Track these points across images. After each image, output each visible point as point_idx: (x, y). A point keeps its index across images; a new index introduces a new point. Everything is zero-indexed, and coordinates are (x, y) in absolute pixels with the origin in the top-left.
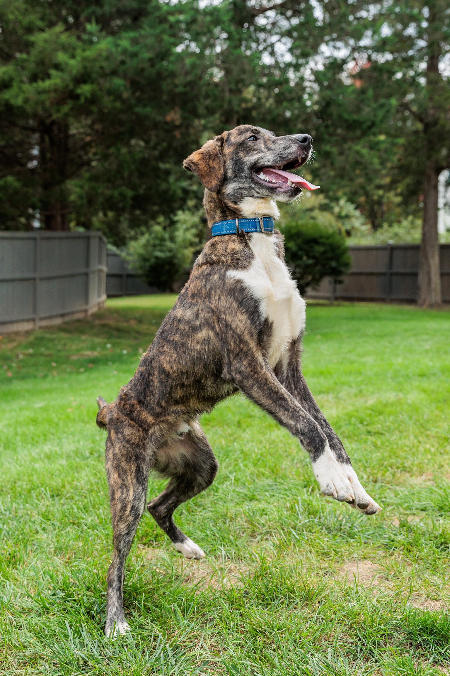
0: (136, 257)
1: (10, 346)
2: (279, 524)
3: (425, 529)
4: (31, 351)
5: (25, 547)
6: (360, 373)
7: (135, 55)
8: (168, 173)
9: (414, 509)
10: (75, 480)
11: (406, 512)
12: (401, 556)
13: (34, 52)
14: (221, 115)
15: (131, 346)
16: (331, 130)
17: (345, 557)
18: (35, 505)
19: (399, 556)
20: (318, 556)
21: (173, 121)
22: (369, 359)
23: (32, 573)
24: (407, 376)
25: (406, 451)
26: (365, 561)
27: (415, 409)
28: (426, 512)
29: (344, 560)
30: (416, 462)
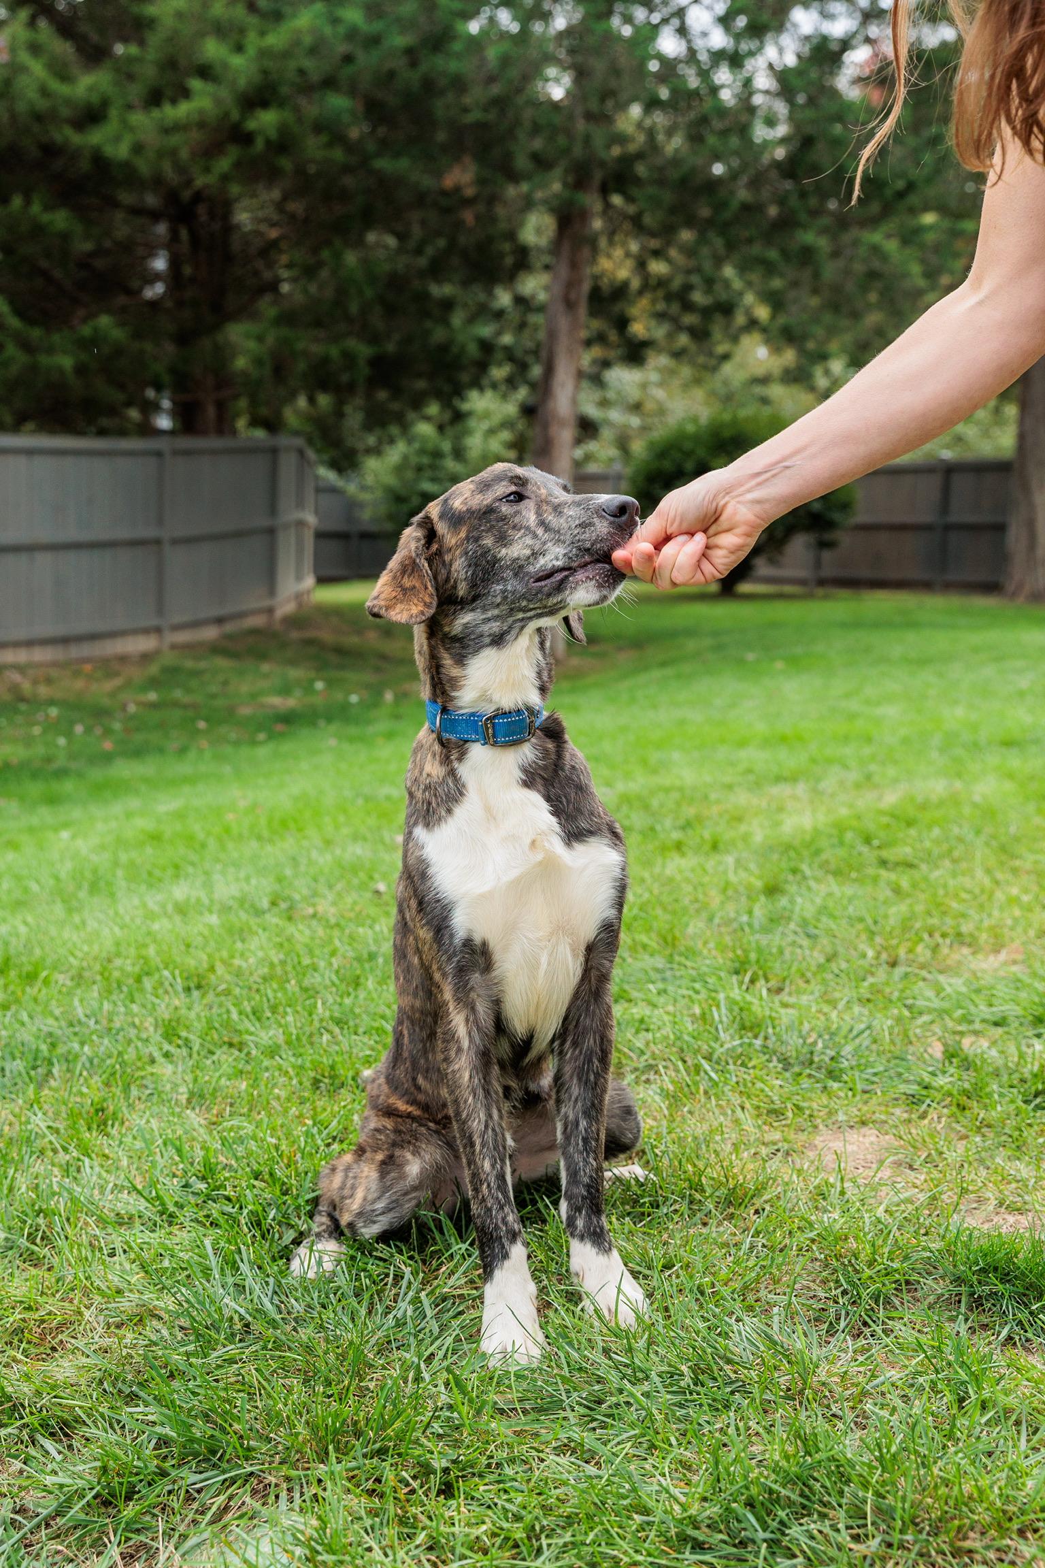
0: (379, 494)
1: (109, 685)
2: (674, 1049)
3: (1000, 1062)
4: (152, 696)
5: (126, 1089)
6: (869, 740)
7: (374, 41)
8: (448, 305)
9: (978, 1020)
10: (237, 955)
11: (960, 1028)
12: (943, 1119)
13: (155, 40)
14: (566, 171)
15: (368, 686)
16: (813, 202)
17: (819, 1121)
18: (149, 1006)
19: (938, 1119)
20: (759, 1116)
21: (457, 189)
22: (891, 711)
23: (139, 1144)
24: (975, 744)
25: (964, 901)
26: (864, 1130)
27: (988, 813)
28: (1006, 1029)
29: (816, 1127)
30: (986, 924)
